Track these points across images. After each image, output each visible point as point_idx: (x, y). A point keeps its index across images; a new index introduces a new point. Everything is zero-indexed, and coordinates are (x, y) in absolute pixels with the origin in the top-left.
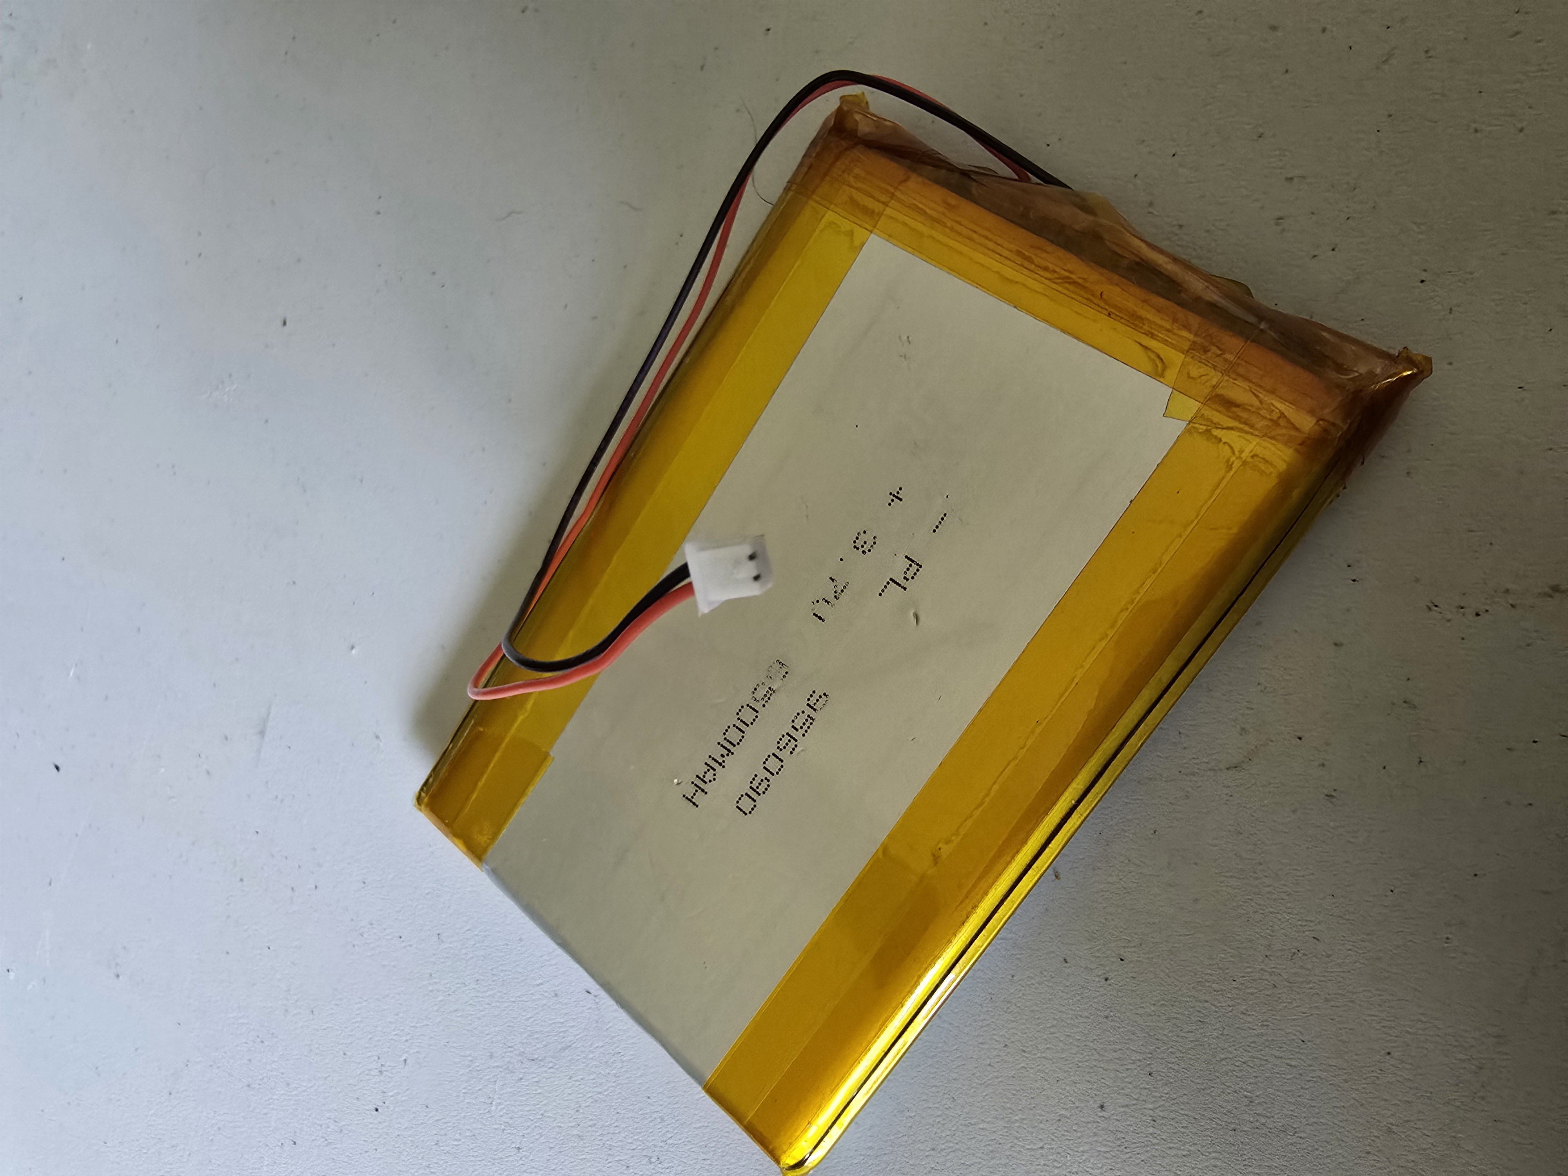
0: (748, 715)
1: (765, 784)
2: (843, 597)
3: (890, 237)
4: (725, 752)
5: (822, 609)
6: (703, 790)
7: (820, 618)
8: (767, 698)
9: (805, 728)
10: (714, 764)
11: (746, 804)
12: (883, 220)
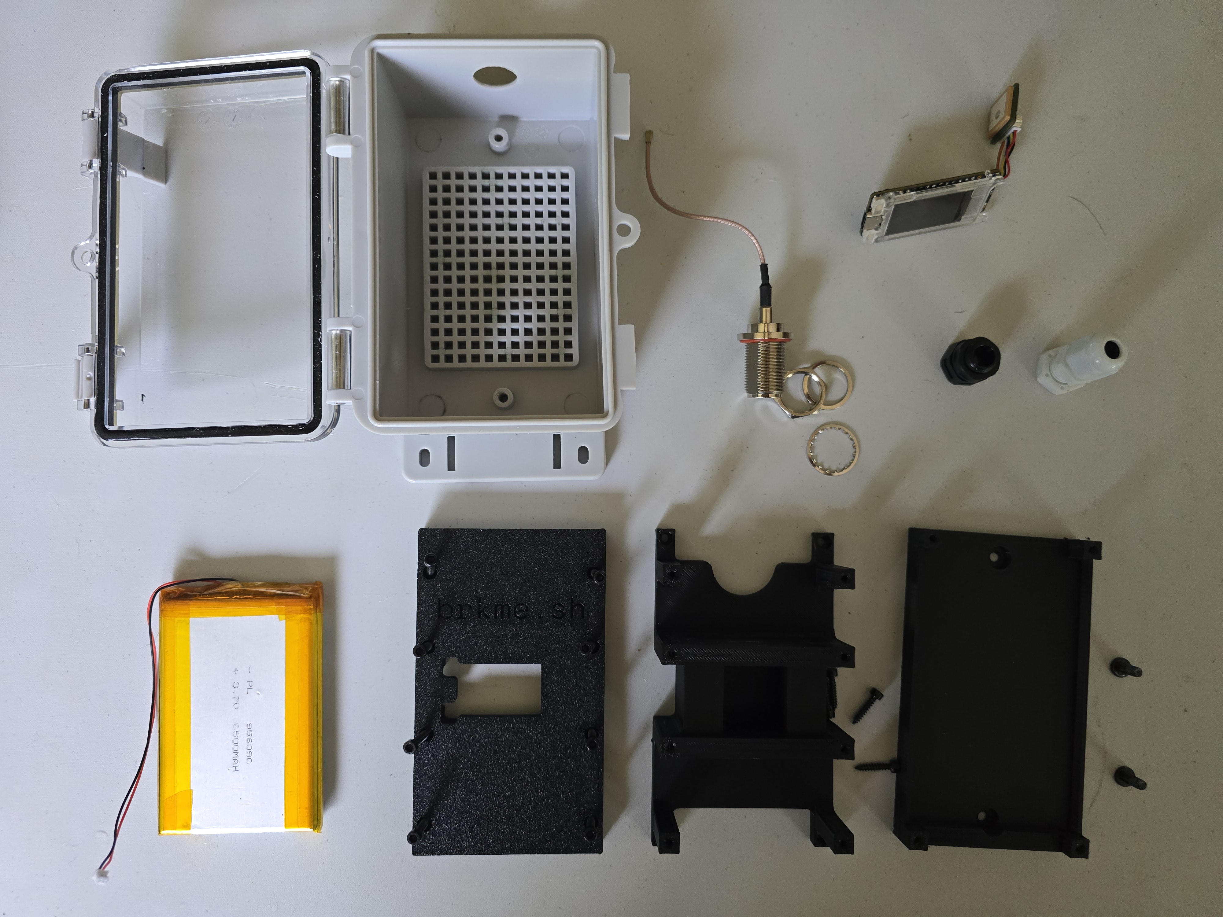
0: (235, 741)
1: (250, 753)
2: (239, 700)
3: (195, 616)
4: (236, 753)
5: (236, 706)
6: (237, 766)
7: (237, 708)
8: (237, 734)
9: (251, 734)
10: (235, 758)
11: (249, 761)
12: (191, 614)
